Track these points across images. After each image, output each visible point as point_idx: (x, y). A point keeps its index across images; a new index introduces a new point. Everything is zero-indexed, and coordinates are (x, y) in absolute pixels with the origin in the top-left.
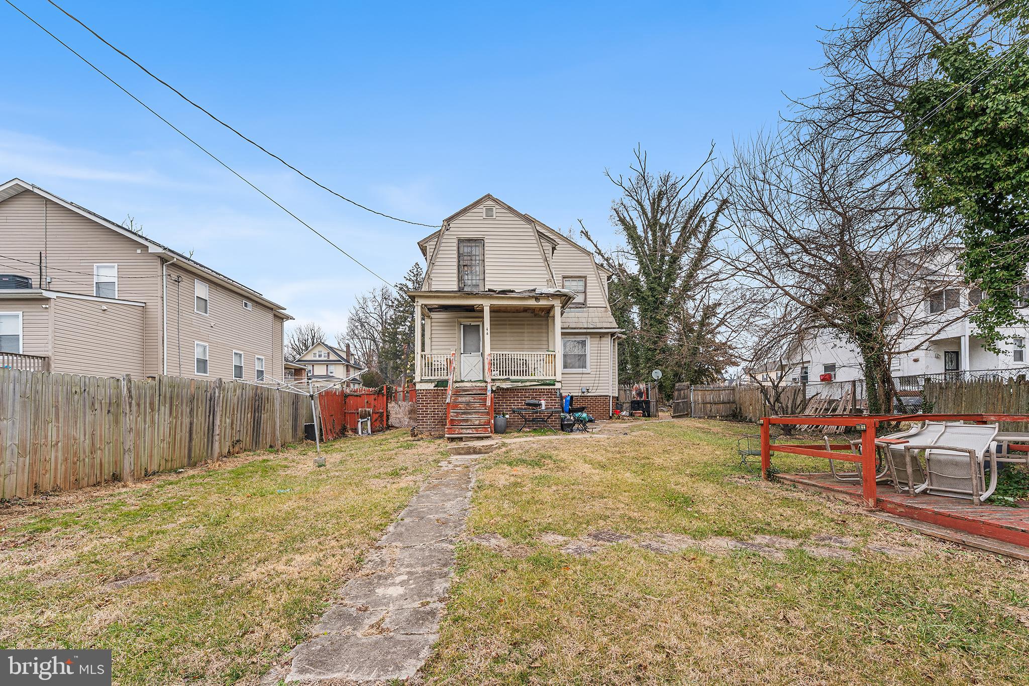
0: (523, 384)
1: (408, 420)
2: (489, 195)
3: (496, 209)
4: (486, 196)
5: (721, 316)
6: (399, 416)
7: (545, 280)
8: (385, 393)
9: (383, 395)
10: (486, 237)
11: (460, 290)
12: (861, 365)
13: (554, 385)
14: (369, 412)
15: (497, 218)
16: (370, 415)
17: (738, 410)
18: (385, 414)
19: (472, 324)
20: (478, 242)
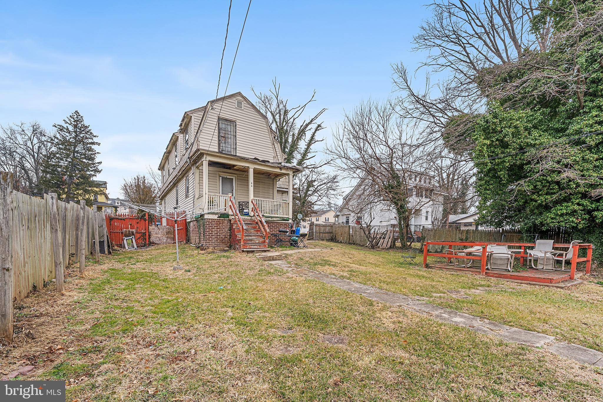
0: (273, 219)
1: (166, 239)
2: (240, 93)
3: (244, 104)
4: (238, 93)
5: (316, 187)
6: (159, 236)
7: (272, 156)
8: (147, 219)
9: (145, 220)
10: (238, 121)
11: (220, 152)
12: (395, 217)
13: (288, 221)
14: (132, 232)
15: (245, 110)
16: (133, 234)
17: (334, 237)
18: (147, 234)
19: (228, 177)
20: (232, 122)
